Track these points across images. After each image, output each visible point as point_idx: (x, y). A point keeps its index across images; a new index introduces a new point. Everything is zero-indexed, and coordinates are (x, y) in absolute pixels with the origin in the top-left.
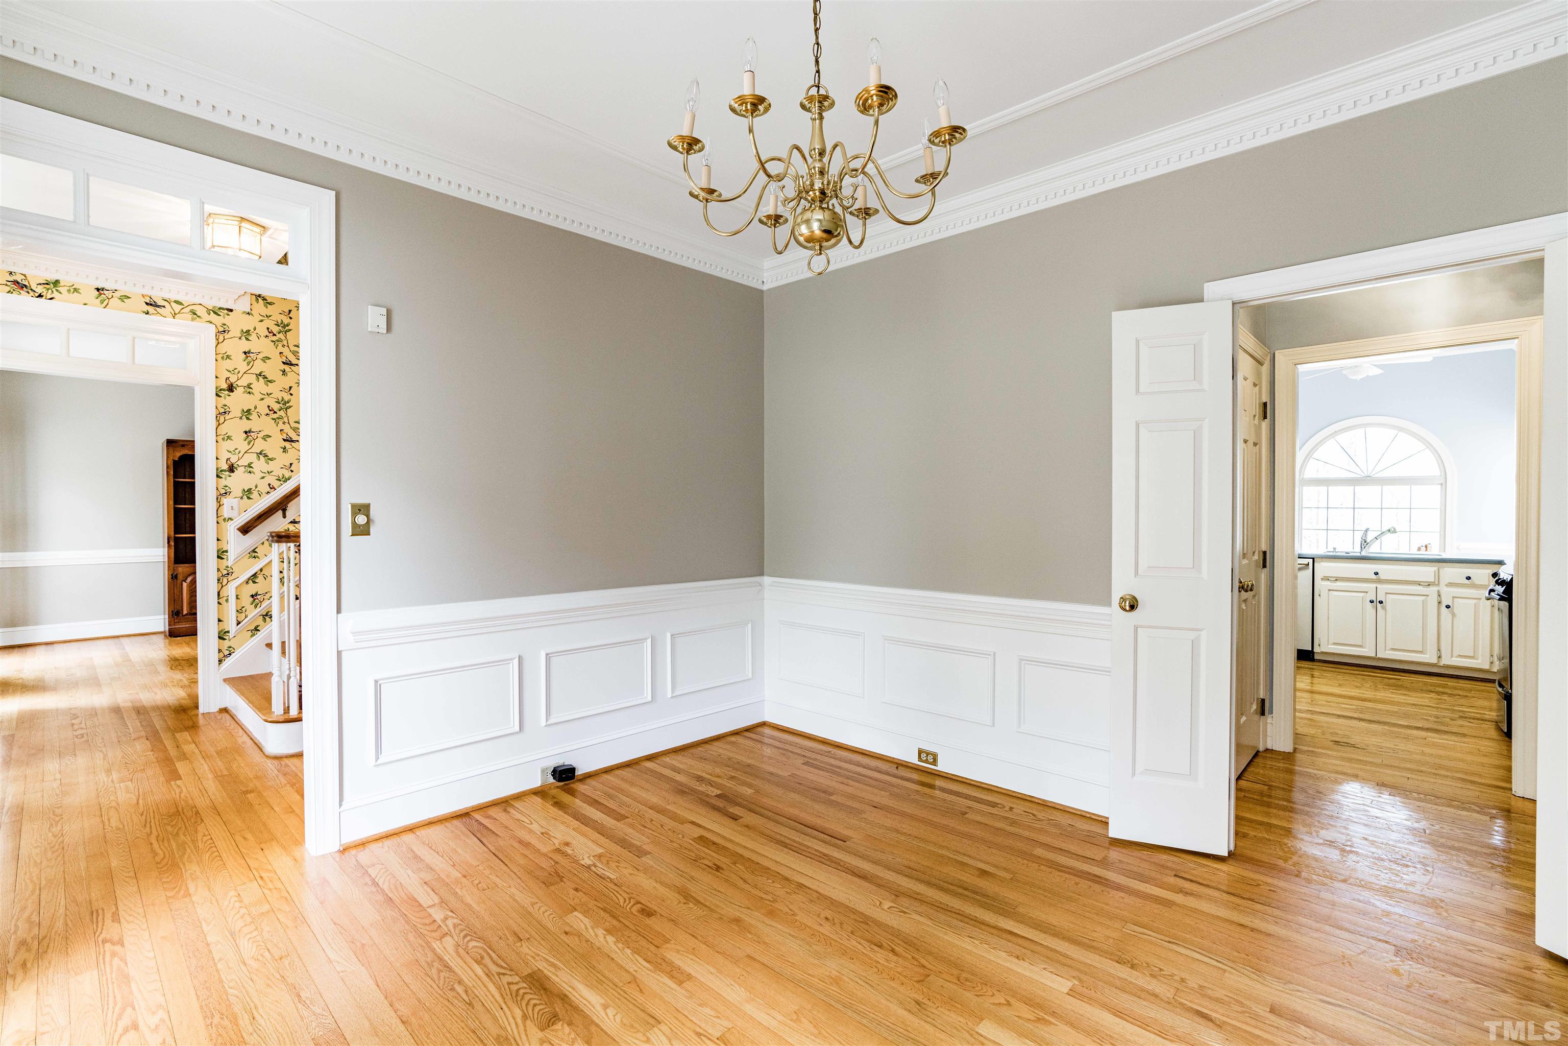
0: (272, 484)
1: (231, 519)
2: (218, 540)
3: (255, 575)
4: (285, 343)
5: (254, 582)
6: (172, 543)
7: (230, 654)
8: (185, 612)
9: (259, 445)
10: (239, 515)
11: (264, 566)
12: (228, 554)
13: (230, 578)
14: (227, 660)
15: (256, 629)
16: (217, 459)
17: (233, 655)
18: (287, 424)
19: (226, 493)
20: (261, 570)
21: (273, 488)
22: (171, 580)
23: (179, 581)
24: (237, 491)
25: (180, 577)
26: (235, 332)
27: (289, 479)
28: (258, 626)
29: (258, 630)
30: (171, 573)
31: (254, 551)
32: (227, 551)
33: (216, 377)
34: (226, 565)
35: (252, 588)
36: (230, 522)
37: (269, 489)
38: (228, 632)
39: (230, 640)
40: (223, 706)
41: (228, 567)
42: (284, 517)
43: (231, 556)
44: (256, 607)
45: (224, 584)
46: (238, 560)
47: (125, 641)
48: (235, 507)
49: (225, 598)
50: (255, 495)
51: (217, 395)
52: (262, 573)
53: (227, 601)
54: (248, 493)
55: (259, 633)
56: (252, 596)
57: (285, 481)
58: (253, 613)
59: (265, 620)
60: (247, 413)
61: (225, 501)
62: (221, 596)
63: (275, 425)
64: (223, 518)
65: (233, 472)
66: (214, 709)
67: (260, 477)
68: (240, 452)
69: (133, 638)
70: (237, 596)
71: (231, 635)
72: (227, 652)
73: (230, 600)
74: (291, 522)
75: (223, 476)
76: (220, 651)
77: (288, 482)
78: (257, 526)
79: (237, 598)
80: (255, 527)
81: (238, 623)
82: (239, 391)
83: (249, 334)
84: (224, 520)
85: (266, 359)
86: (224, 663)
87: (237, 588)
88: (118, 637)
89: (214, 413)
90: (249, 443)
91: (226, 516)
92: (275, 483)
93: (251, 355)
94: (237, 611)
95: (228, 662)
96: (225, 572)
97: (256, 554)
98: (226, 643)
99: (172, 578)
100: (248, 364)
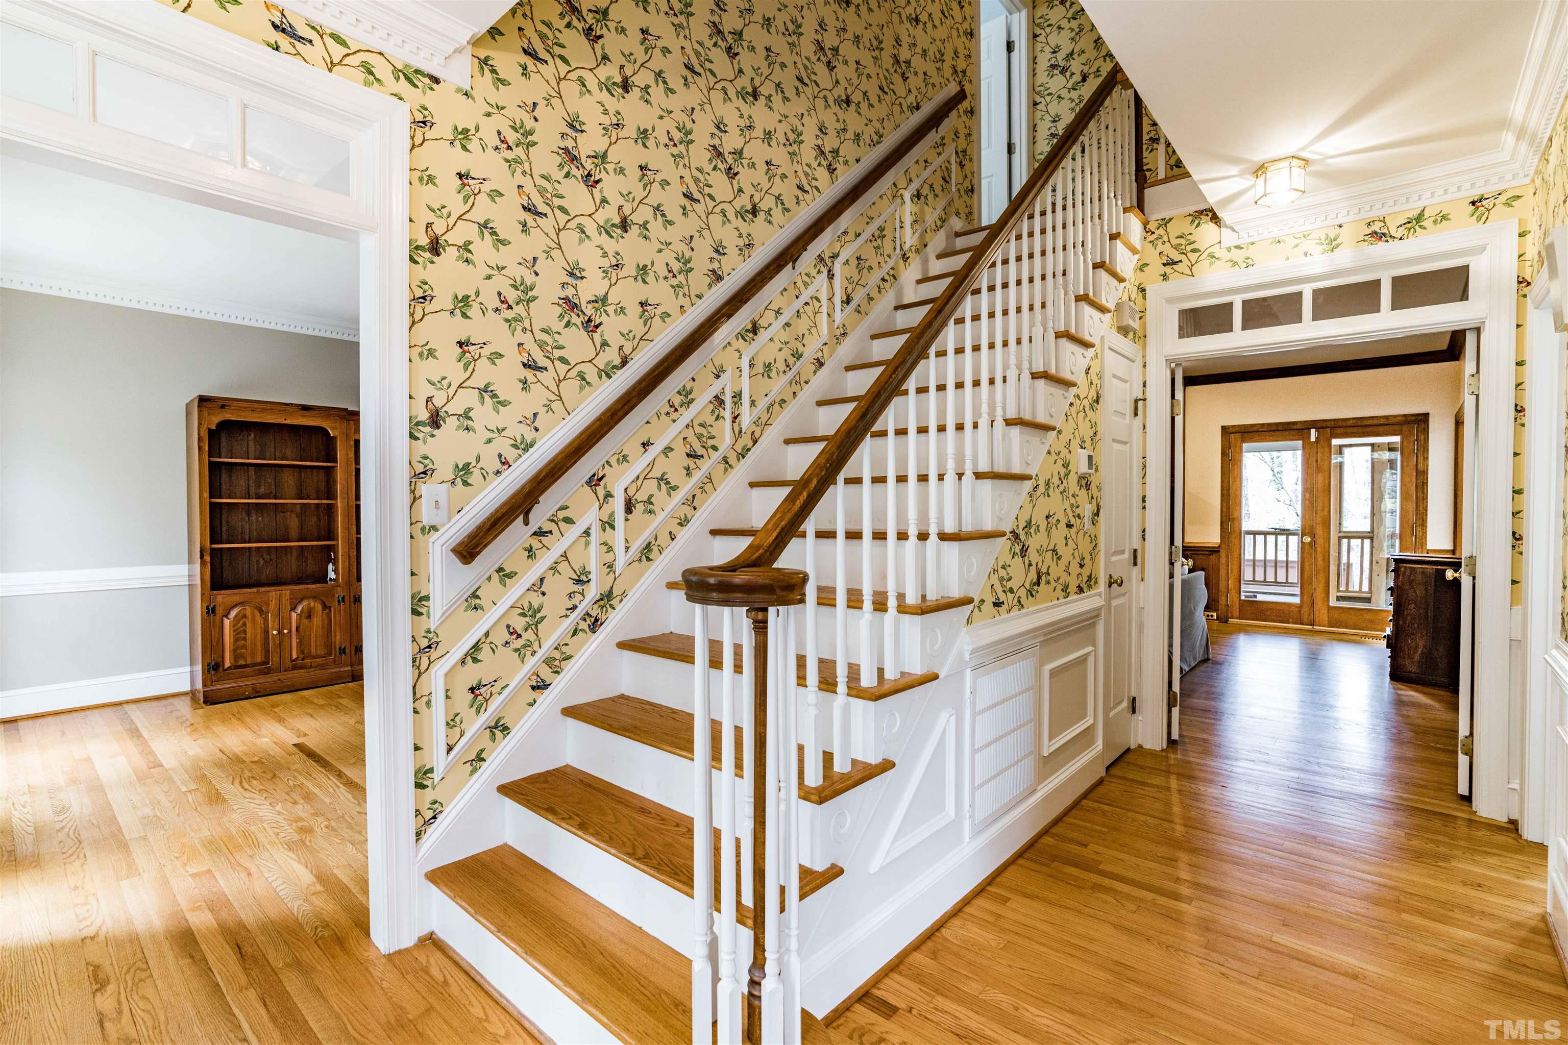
0: (504, 455)
1: (434, 528)
2: (413, 574)
3: (476, 647)
4: (526, 166)
5: (475, 660)
6: (208, 558)
7: (434, 817)
8: (227, 664)
9: (484, 373)
10: (450, 519)
11: (492, 627)
12: (431, 603)
13: (434, 654)
14: (429, 831)
15: (480, 758)
16: (411, 397)
17: (440, 818)
18: (529, 333)
19: (425, 473)
20: (487, 634)
21: (505, 463)
22: (205, 615)
23: (218, 618)
24: (445, 471)
25: (220, 611)
26: (443, 129)
27: (532, 446)
28: (482, 751)
29: (483, 760)
30: (205, 605)
31: (474, 596)
32: (427, 598)
33: (411, 220)
34: (425, 627)
35: (472, 674)
36: (434, 536)
37: (498, 466)
38: (431, 770)
39: (434, 787)
40: (424, 931)
41: (429, 631)
42: (526, 523)
43: (437, 607)
44: (478, 712)
45: (423, 669)
46: (447, 617)
47: (131, 709)
48: (443, 502)
49: (425, 699)
50: (475, 477)
51: (412, 259)
52: (488, 641)
53: (428, 704)
54: (463, 472)
55: (485, 765)
56: (472, 690)
57: (526, 450)
58: (475, 724)
59: (493, 737)
60: (463, 304)
61: (424, 489)
62: (418, 696)
63: (509, 333)
64: (420, 525)
65: (438, 427)
66: (408, 941)
67: (484, 440)
68: (449, 386)
69: (144, 704)
70: (447, 691)
71: (437, 776)
72: (430, 814)
73: (433, 703)
74: (535, 534)
75: (420, 435)
76: (418, 812)
77: (531, 450)
78: (489, 543)
79: (447, 697)
80: (485, 546)
81: (450, 749)
82: (450, 255)
83: (466, 138)
84: (423, 529)
85: (495, 195)
86: (424, 837)
87: (446, 675)
88: (119, 704)
89: (406, 297)
90: (466, 367)
91: (426, 521)
92: (510, 454)
93: (471, 182)
94: (448, 724)
95: (434, 833)
96: (424, 643)
97: (478, 601)
98: (429, 795)
99: (208, 613)
100: (466, 199)
